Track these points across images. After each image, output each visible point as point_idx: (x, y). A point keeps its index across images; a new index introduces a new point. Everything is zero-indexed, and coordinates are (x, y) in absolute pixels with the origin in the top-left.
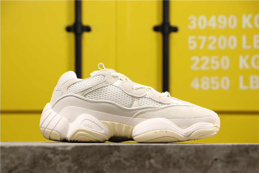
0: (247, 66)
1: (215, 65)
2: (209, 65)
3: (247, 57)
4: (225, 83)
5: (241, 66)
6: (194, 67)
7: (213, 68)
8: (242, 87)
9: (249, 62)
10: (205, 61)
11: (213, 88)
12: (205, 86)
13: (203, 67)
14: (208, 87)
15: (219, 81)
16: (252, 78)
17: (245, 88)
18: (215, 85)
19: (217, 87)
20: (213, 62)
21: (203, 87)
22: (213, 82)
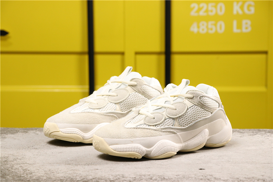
0: (240, 12)
1: (212, 11)
2: (207, 11)
3: (240, 4)
4: (221, 27)
5: (235, 12)
6: (193, 13)
7: (210, 13)
8: (235, 30)
9: (242, 8)
10: (203, 7)
11: (210, 32)
12: (203, 30)
13: (202, 13)
14: (205, 31)
15: (215, 25)
16: (244, 22)
17: (239, 31)
18: (211, 29)
19: (214, 30)
20: (210, 8)
21: (201, 31)
22: (210, 26)
